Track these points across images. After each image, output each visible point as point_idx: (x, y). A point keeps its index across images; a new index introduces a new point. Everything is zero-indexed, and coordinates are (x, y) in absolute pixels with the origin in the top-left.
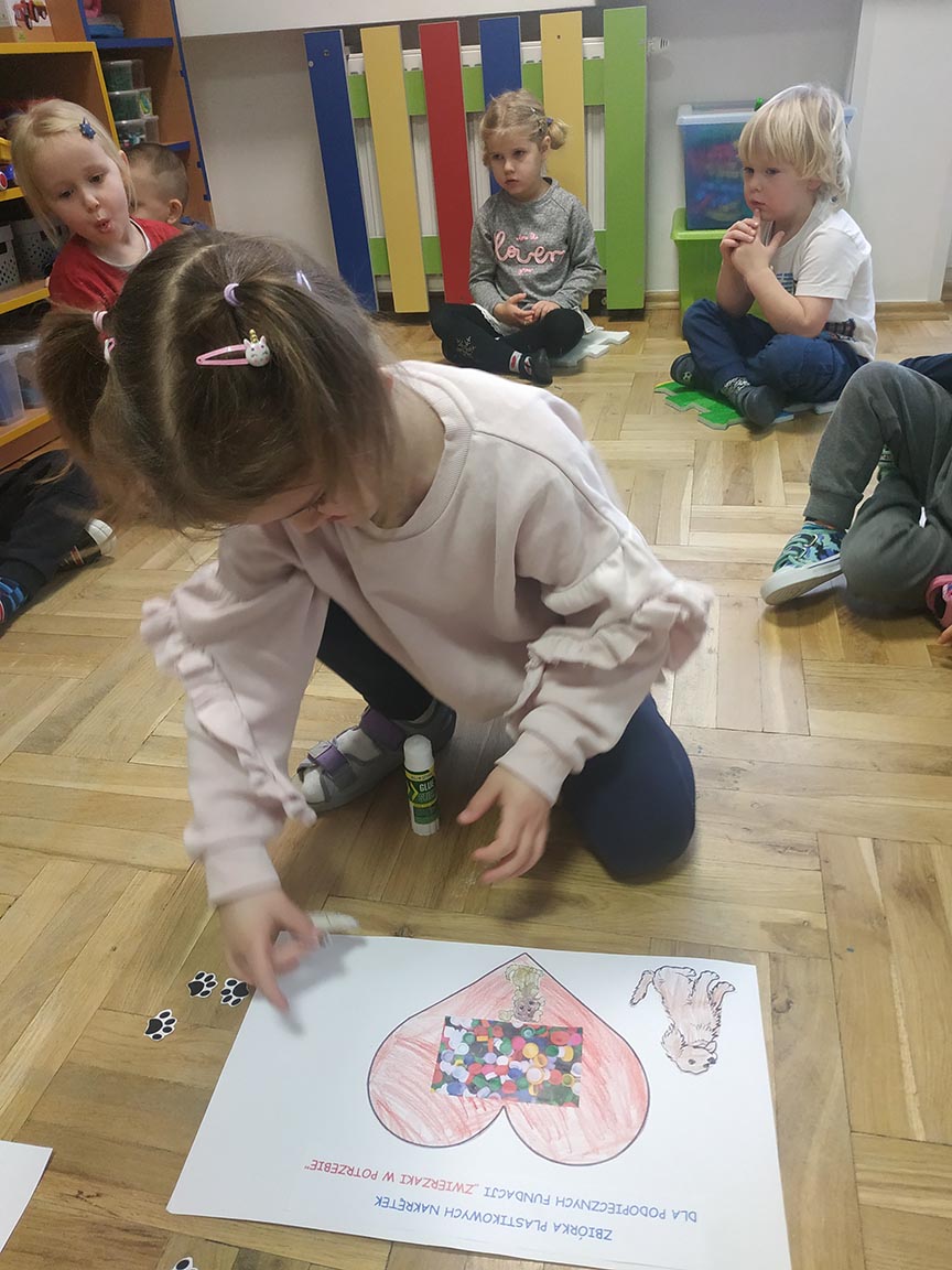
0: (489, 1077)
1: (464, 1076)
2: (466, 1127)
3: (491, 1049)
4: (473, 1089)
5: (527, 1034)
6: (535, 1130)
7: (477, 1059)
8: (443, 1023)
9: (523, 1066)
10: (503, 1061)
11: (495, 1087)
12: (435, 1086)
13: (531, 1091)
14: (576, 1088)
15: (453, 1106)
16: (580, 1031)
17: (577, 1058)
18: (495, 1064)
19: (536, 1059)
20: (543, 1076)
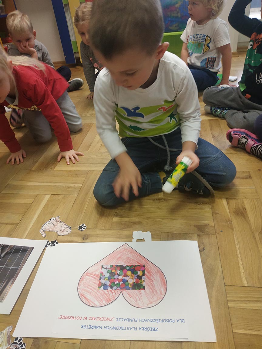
0: (116, 283)
1: (108, 283)
2: (110, 299)
3: (116, 274)
4: (111, 287)
5: (128, 268)
6: (132, 299)
7: (112, 278)
8: (101, 267)
9: (127, 278)
10: (120, 277)
11: (118, 286)
12: (99, 287)
13: (130, 286)
14: (144, 284)
15: (105, 293)
16: (144, 266)
17: (144, 274)
18: (118, 279)
19: (131, 276)
20: (133, 281)
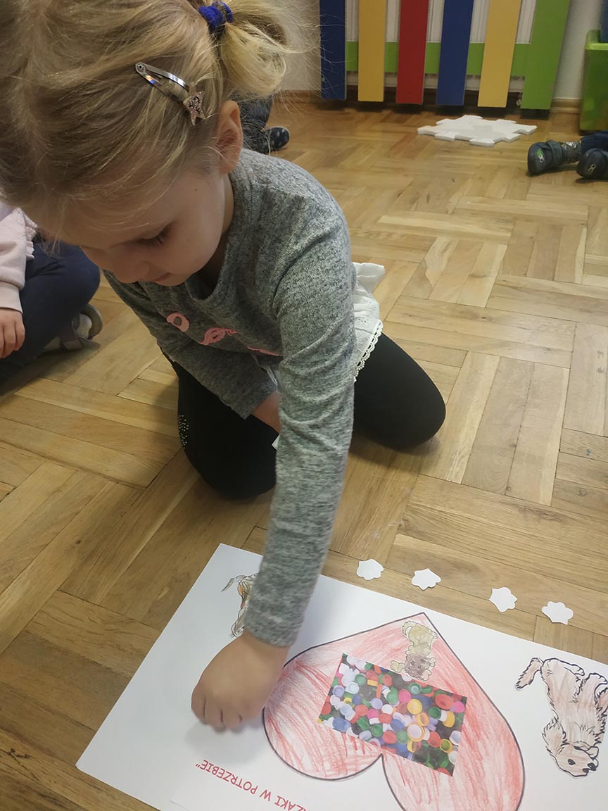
0: (373, 721)
1: (350, 715)
3: (378, 695)
4: (357, 729)
5: (414, 689)
7: (364, 701)
8: (340, 660)
9: (406, 720)
10: (388, 709)
11: (376, 732)
12: (323, 717)
13: (409, 746)
14: (452, 755)
15: (336, 742)
16: (464, 700)
17: (457, 726)
18: (380, 711)
19: (419, 716)
20: (423, 735)
